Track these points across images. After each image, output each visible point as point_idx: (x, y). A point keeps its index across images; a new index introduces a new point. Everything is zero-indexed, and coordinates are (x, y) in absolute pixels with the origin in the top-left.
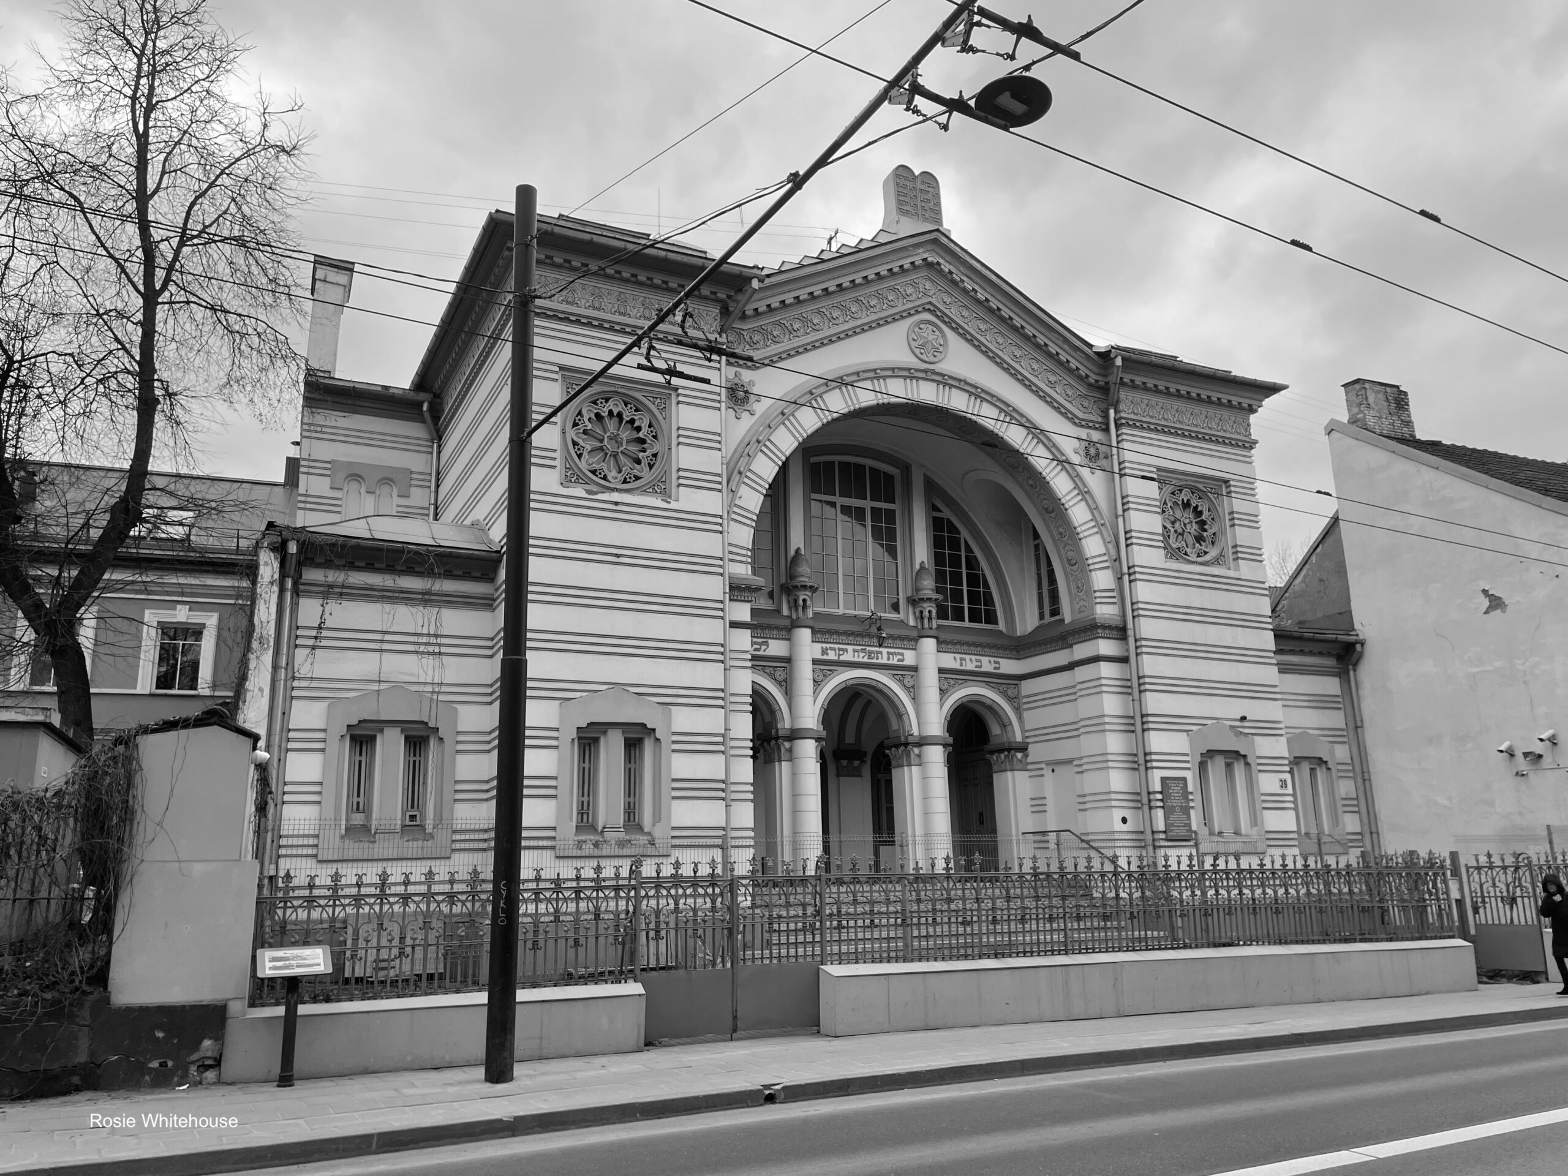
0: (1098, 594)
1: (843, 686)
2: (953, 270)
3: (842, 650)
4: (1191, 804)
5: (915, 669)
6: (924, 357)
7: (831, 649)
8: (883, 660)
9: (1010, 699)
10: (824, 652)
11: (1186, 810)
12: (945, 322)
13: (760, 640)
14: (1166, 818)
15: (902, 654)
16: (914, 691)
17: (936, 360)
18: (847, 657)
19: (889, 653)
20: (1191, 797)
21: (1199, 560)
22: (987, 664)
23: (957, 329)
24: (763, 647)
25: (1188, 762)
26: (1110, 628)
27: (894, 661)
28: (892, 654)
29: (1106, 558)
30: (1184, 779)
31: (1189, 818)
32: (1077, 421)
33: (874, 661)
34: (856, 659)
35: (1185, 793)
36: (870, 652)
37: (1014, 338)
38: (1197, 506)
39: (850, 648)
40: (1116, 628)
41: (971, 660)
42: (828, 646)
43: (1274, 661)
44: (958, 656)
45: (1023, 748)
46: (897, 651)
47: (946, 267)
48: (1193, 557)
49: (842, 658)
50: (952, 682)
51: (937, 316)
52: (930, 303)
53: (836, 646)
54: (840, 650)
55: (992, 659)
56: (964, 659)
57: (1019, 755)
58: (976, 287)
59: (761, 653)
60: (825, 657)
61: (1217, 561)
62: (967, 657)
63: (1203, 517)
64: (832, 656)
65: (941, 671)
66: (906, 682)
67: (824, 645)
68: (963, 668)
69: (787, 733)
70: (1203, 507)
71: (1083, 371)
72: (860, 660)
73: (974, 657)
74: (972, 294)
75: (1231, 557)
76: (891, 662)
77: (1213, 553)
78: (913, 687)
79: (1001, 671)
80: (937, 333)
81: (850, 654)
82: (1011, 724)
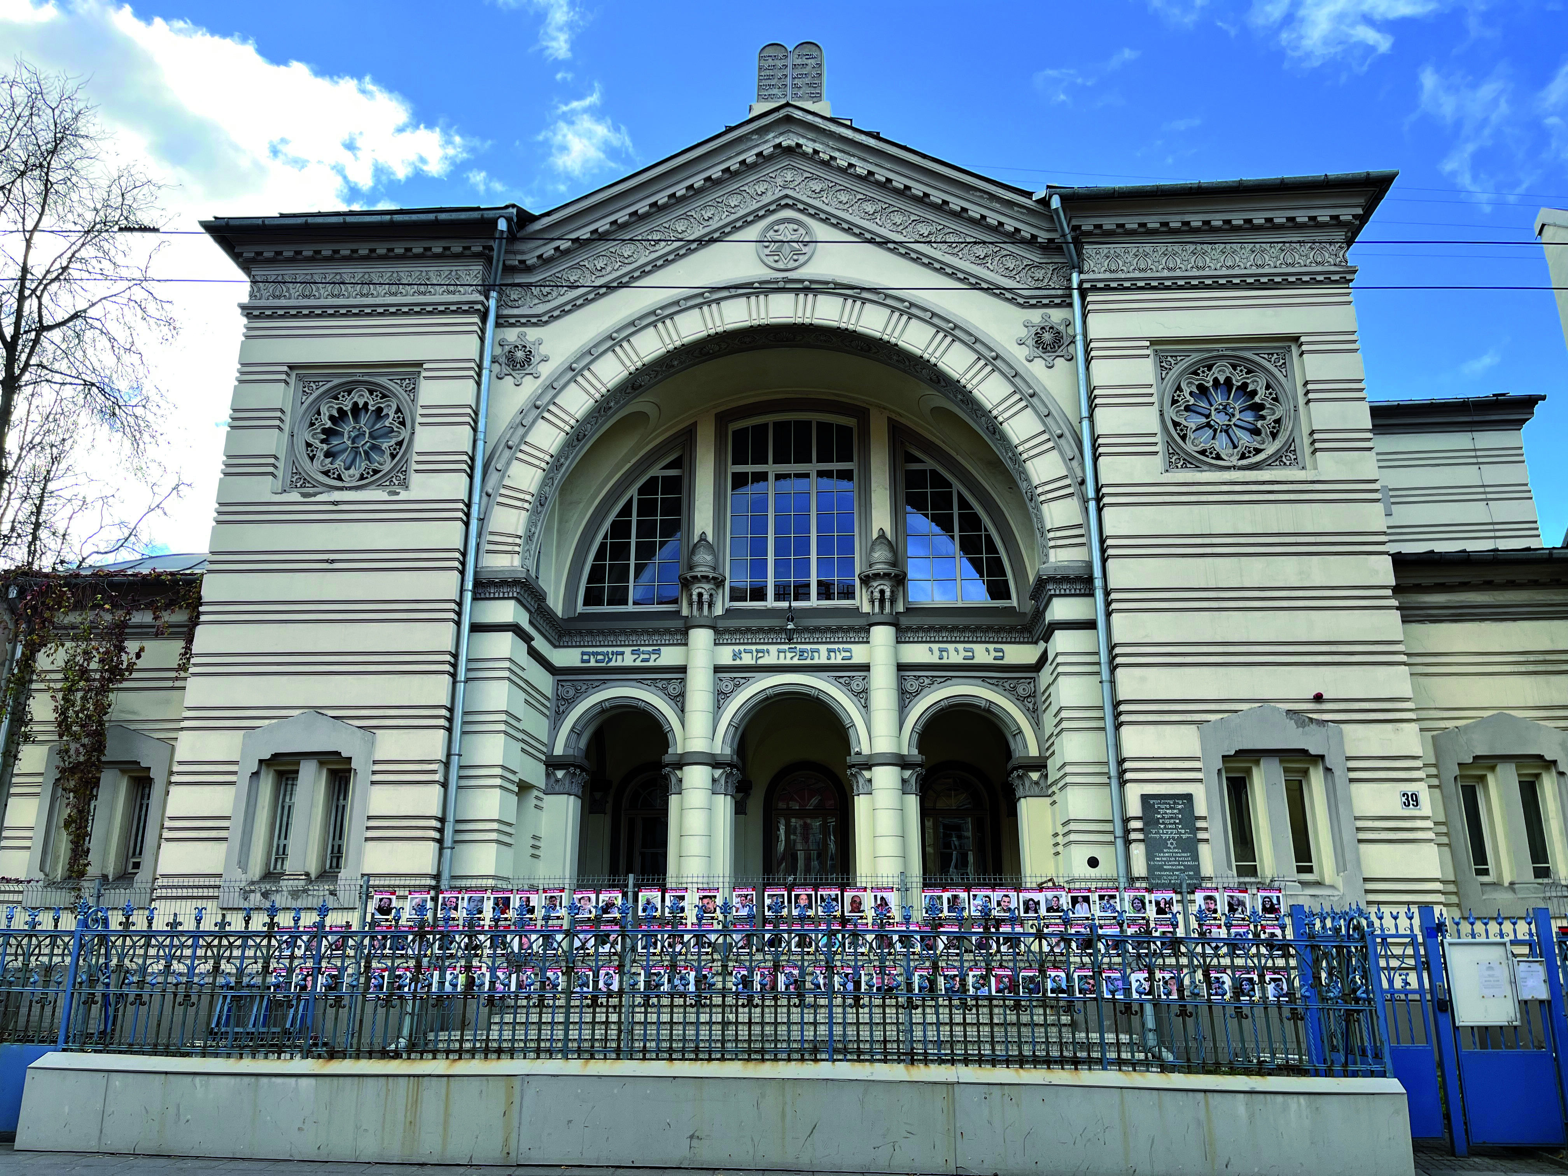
0: (1051, 535)
1: (762, 696)
2: (818, 147)
3: (762, 651)
4: (1201, 835)
5: (866, 668)
6: (780, 265)
7: (745, 651)
8: (822, 658)
9: (1021, 700)
10: (736, 656)
11: (1191, 846)
12: (810, 215)
13: (650, 649)
14: (1149, 857)
15: (849, 651)
16: (863, 696)
17: (797, 264)
18: (770, 659)
19: (829, 651)
20: (1200, 824)
21: (1244, 462)
22: (983, 654)
23: (826, 219)
24: (653, 657)
25: (1199, 770)
26: (1065, 579)
27: (837, 659)
28: (834, 651)
29: (1067, 482)
30: (1189, 797)
31: (1196, 857)
32: (1021, 301)
33: (809, 662)
34: (782, 661)
35: (1189, 819)
36: (802, 652)
37: (919, 211)
38: (1245, 385)
39: (773, 649)
40: (1078, 579)
41: (957, 650)
42: (742, 648)
43: (1395, 603)
44: (935, 647)
45: (1040, 765)
46: (841, 646)
47: (808, 147)
48: (1235, 461)
49: (760, 662)
50: (927, 681)
51: (800, 210)
52: (787, 196)
53: (754, 648)
54: (758, 651)
55: (991, 647)
56: (946, 650)
57: (1035, 776)
58: (853, 161)
59: (651, 663)
60: (738, 662)
61: (1278, 459)
62: (951, 647)
63: (1257, 399)
64: (747, 660)
65: (901, 667)
66: (854, 686)
67: (737, 648)
68: (945, 661)
69: (675, 759)
70: (1258, 384)
71: (1027, 231)
72: (788, 661)
73: (960, 647)
74: (852, 171)
75: (1308, 450)
76: (833, 661)
77: (1271, 448)
78: (865, 691)
79: (1007, 661)
80: (802, 231)
81: (773, 655)
82: (1021, 732)
